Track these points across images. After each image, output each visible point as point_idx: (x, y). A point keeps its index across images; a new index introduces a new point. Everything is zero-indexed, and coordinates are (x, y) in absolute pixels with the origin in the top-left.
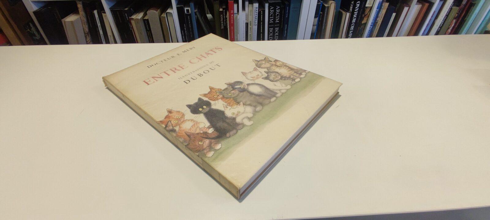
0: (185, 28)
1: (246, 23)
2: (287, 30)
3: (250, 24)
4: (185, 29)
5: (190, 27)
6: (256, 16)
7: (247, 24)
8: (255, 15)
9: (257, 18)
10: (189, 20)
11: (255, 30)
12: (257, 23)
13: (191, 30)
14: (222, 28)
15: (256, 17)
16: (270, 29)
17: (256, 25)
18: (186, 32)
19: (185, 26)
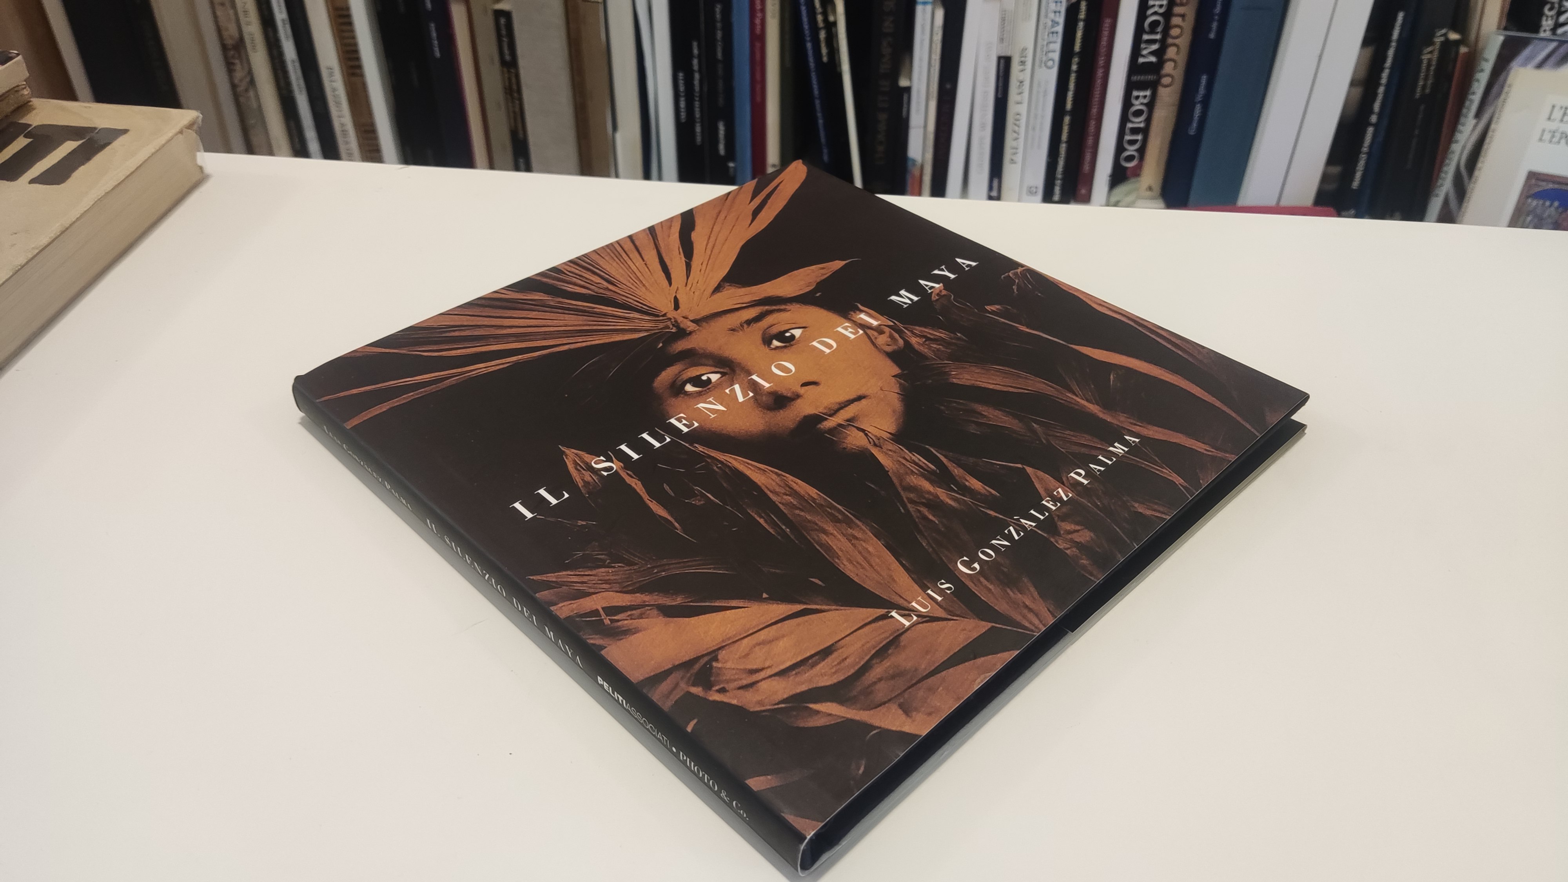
0: (695, 62)
1: (1000, 58)
2: (1206, 102)
3: (1023, 63)
4: (691, 65)
5: (720, 55)
6: (1057, 19)
7: (1004, 64)
8: (1052, 15)
9: (1060, 29)
10: (719, 25)
11: (1045, 92)
12: (1056, 56)
13: (720, 72)
15: (1055, 23)
17: (1051, 66)
18: (696, 82)
19: (696, 51)
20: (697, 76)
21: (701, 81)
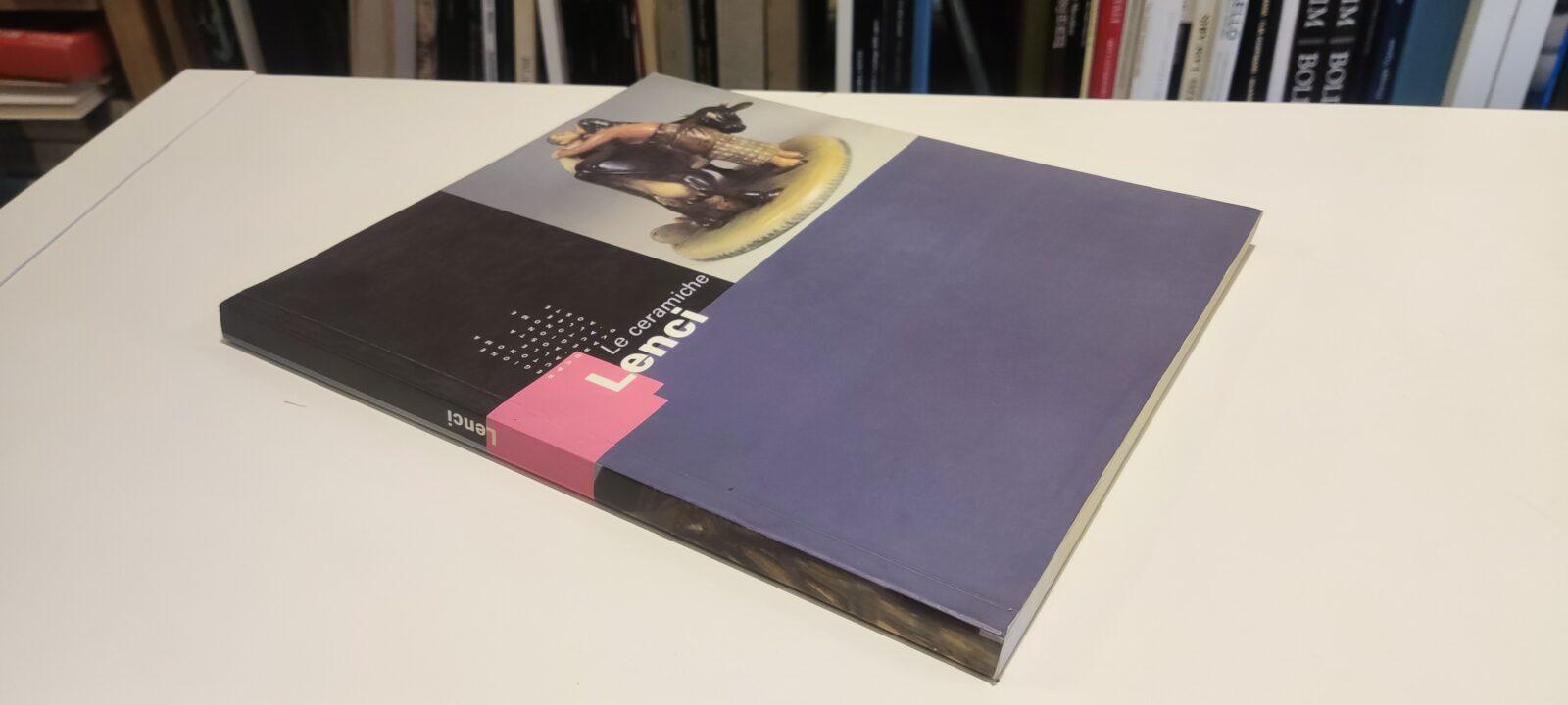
0: (875, 41)
1: (1181, 24)
2: (1394, 66)
3: (1203, 30)
5: (900, 33)
7: (1185, 29)
10: (901, 4)
11: (1224, 63)
12: (1240, 27)
13: (900, 50)
14: (1060, 43)
16: (1302, 57)
17: (1233, 34)
18: (875, 60)
19: (876, 30)
20: (876, 55)
21: (880, 59)
